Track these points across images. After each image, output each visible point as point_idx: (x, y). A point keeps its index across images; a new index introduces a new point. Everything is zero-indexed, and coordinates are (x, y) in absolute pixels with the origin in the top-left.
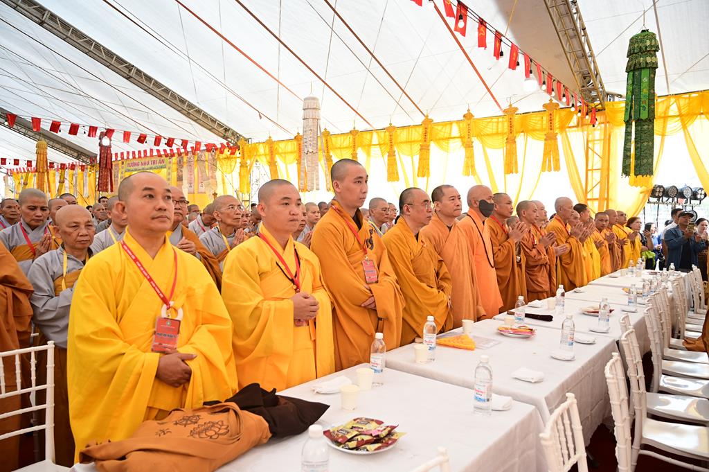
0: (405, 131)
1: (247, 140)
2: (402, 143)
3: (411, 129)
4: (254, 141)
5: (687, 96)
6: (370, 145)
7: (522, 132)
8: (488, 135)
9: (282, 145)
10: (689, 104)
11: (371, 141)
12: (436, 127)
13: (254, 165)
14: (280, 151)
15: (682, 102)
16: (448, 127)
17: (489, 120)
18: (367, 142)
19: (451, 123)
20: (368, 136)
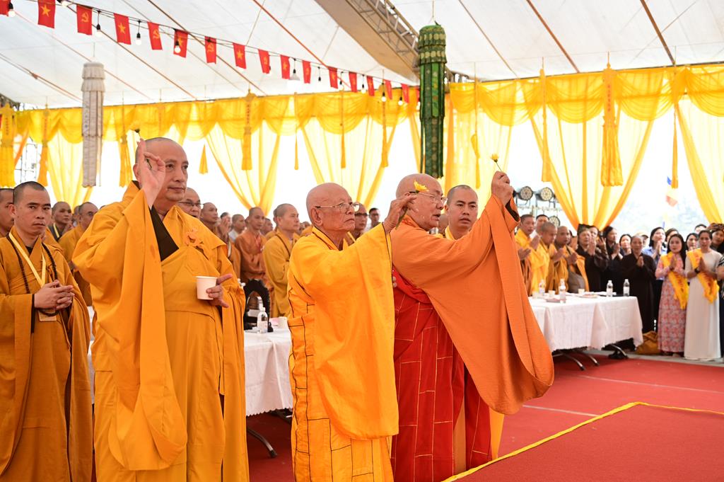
0: (232, 104)
1: (17, 105)
2: (228, 120)
3: (239, 102)
4: (28, 107)
5: (532, 81)
6: (187, 122)
7: (367, 114)
8: (329, 115)
9: (67, 115)
10: (534, 89)
11: (188, 116)
12: (270, 101)
13: (29, 141)
14: (65, 123)
15: (528, 88)
16: (284, 102)
17: (331, 96)
18: (183, 117)
19: (287, 97)
20: (184, 109)
